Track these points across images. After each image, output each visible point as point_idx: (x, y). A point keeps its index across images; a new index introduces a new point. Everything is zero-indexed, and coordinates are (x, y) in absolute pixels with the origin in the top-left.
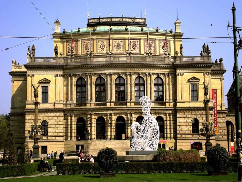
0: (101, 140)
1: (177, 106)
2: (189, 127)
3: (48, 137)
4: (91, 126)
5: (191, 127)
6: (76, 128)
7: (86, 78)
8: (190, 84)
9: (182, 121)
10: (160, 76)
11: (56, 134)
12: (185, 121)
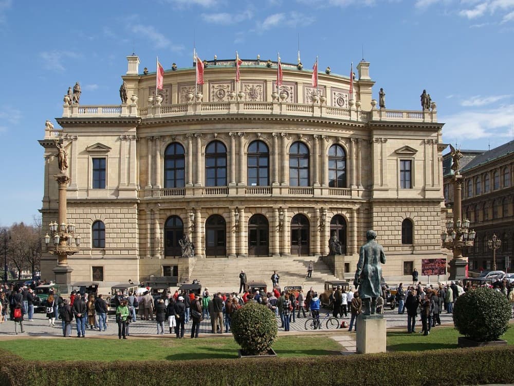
0: (216, 257)
1: (375, 197)
2: (396, 233)
3: (106, 251)
4: (195, 232)
5: (399, 234)
6: (163, 235)
7: (186, 142)
8: (399, 159)
9: (383, 224)
10: (340, 143)
11: (122, 246)
12: (389, 223)
